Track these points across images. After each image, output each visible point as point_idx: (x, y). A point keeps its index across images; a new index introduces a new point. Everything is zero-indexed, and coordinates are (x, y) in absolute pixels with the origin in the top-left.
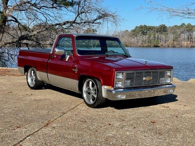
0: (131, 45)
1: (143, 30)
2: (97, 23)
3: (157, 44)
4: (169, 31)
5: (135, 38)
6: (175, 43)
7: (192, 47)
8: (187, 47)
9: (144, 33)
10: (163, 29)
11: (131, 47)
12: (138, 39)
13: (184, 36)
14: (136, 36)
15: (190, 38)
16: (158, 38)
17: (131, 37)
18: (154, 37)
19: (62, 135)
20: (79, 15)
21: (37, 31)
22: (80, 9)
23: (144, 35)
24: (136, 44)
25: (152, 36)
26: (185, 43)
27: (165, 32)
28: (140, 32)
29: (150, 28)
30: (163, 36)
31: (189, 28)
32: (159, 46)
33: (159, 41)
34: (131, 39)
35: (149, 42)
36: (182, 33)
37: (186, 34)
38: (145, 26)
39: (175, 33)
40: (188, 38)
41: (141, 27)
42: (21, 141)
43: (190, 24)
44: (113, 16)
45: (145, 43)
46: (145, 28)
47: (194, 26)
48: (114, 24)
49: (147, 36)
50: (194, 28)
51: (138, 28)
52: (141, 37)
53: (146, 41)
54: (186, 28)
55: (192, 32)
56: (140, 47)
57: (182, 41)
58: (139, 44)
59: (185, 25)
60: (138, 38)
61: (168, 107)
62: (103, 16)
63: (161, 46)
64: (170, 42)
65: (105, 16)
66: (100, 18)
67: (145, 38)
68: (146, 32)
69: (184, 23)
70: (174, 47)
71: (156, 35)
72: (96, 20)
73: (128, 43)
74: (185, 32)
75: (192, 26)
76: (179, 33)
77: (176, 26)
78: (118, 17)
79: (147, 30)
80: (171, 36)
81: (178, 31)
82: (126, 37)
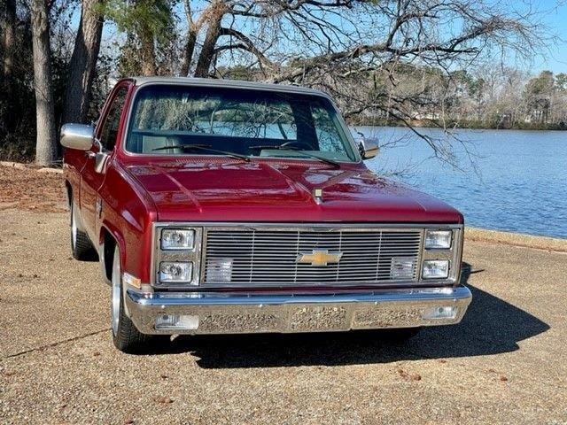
20: (399, 24)
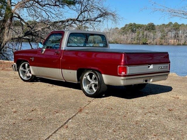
0: (121, 42)
1: (133, 28)
2: (98, 21)
3: (145, 42)
4: (157, 29)
5: (125, 35)
6: (163, 41)
7: (178, 45)
8: (173, 45)
9: (133, 31)
10: (151, 27)
11: (121, 44)
12: (128, 37)
13: (171, 34)
14: (126, 33)
15: (176, 37)
16: (146, 36)
17: (121, 34)
18: (143, 35)
19: (98, 119)
20: (81, 13)
21: (42, 27)
22: (83, 8)
23: (133, 32)
24: (126, 41)
25: (141, 34)
26: (172, 41)
27: (154, 30)
28: (130, 30)
29: (139, 26)
30: (152, 34)
31: (176, 27)
32: (147, 44)
33: (148, 39)
34: (121, 36)
35: (138, 39)
36: (169, 31)
37: (173, 33)
38: (135, 24)
39: (162, 31)
40: (175, 36)
41: (131, 25)
42: (66, 123)
43: (177, 23)
44: (113, 15)
45: (134, 41)
46: (134, 26)
47: (180, 25)
48: (114, 23)
49: (136, 34)
50: (180, 27)
51: (128, 26)
52: (131, 34)
53: (135, 38)
54: (173, 26)
55: (179, 31)
56: (130, 44)
57: (169, 39)
58: (129, 41)
59: (172, 23)
60: (128, 35)
61: (178, 98)
62: (104, 14)
63: (150, 43)
64: (158, 39)
65: (106, 15)
66: (101, 16)
67: (134, 35)
68: (136, 30)
69: (171, 22)
70: (161, 45)
71: (145, 33)
72: (97, 18)
73: (118, 40)
74: (172, 31)
75: (179, 25)
76: (167, 31)
77: (163, 24)
78: (117, 16)
79: (136, 28)
80: (159, 35)
81: (166, 30)
82: (116, 34)
